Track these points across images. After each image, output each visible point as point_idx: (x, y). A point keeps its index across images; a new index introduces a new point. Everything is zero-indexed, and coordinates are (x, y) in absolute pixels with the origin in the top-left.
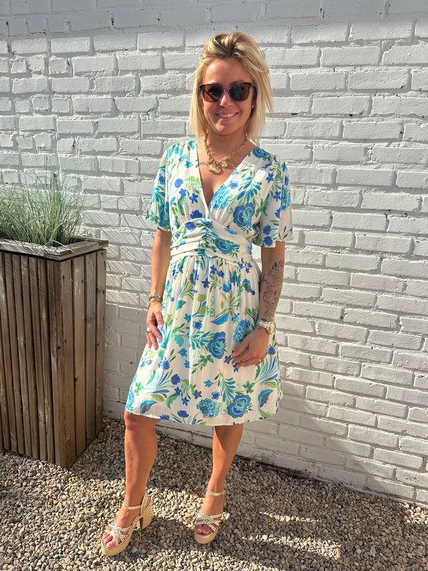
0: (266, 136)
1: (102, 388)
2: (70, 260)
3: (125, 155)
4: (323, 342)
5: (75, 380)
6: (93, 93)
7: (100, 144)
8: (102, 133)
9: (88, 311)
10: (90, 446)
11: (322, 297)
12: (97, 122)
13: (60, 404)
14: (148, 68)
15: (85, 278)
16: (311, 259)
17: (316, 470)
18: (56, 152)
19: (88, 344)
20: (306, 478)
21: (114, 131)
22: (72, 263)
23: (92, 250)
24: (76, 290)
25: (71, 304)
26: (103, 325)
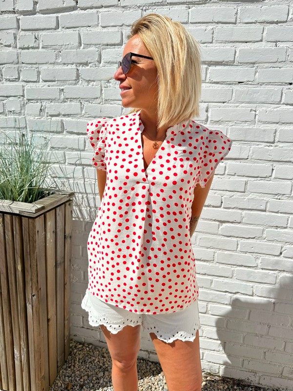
0: (215, 101)
1: (69, 320)
2: (43, 215)
3: (88, 117)
4: (265, 274)
5: (48, 320)
6: (58, 64)
7: (65, 108)
8: (67, 99)
9: (58, 257)
10: (61, 372)
11: (264, 236)
12: (63, 90)
13: (36, 345)
14: (110, 42)
15: (56, 228)
16: (255, 205)
17: (257, 378)
18: (24, 115)
19: (58, 285)
20: (249, 386)
21: (78, 97)
22: (45, 217)
23: (61, 203)
24: (48, 242)
25: (44, 254)
26: (70, 265)
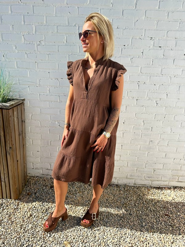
1: (26, 164)
5: (17, 161)
8: (18, 50)
9: (20, 131)
10: (24, 189)
12: (15, 46)
13: (12, 172)
15: (18, 116)
19: (21, 145)
22: (13, 109)
23: (19, 103)
24: (15, 122)
25: (14, 128)
26: (25, 136)
